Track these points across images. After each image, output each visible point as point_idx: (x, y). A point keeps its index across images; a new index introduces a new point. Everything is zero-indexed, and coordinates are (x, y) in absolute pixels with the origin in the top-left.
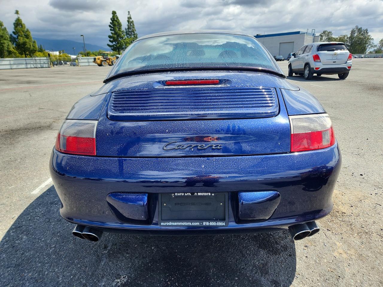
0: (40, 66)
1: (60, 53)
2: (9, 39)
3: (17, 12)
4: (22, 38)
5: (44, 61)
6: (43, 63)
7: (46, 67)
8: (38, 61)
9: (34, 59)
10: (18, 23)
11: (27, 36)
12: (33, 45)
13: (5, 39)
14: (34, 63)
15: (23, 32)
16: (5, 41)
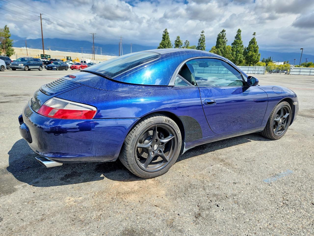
0: (257, 73)
1: (284, 63)
2: (243, 53)
3: (254, 34)
4: (251, 52)
5: (262, 69)
6: (260, 70)
7: (261, 74)
8: (257, 69)
9: (254, 67)
10: (253, 42)
11: (255, 51)
12: (257, 57)
13: (240, 53)
14: (254, 70)
15: (254, 47)
16: (240, 55)
